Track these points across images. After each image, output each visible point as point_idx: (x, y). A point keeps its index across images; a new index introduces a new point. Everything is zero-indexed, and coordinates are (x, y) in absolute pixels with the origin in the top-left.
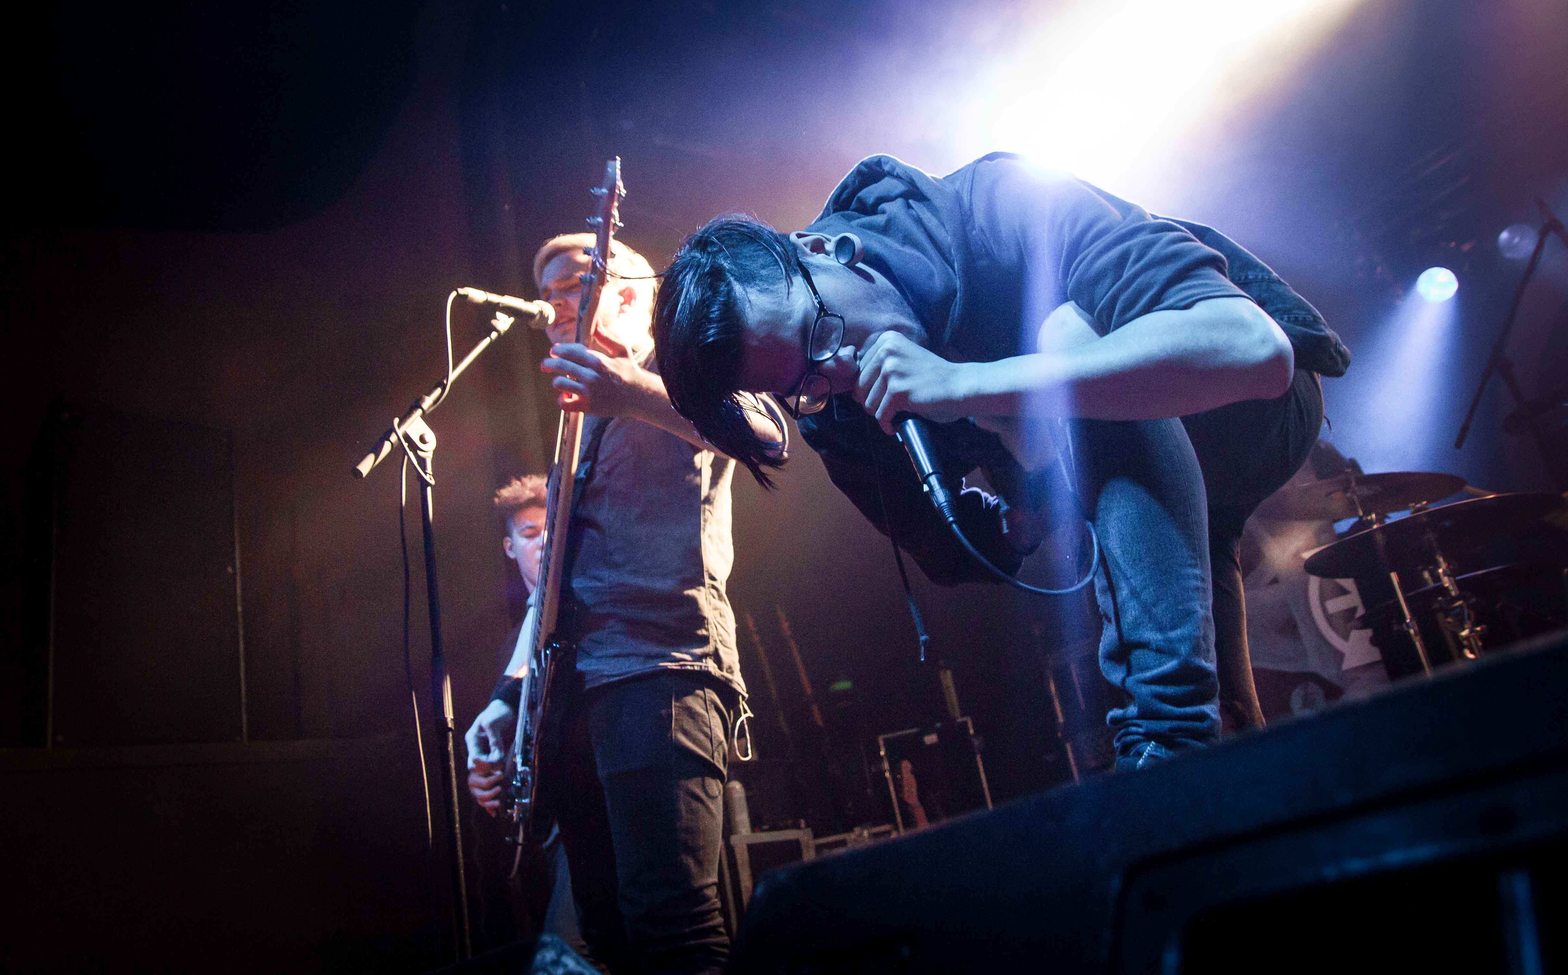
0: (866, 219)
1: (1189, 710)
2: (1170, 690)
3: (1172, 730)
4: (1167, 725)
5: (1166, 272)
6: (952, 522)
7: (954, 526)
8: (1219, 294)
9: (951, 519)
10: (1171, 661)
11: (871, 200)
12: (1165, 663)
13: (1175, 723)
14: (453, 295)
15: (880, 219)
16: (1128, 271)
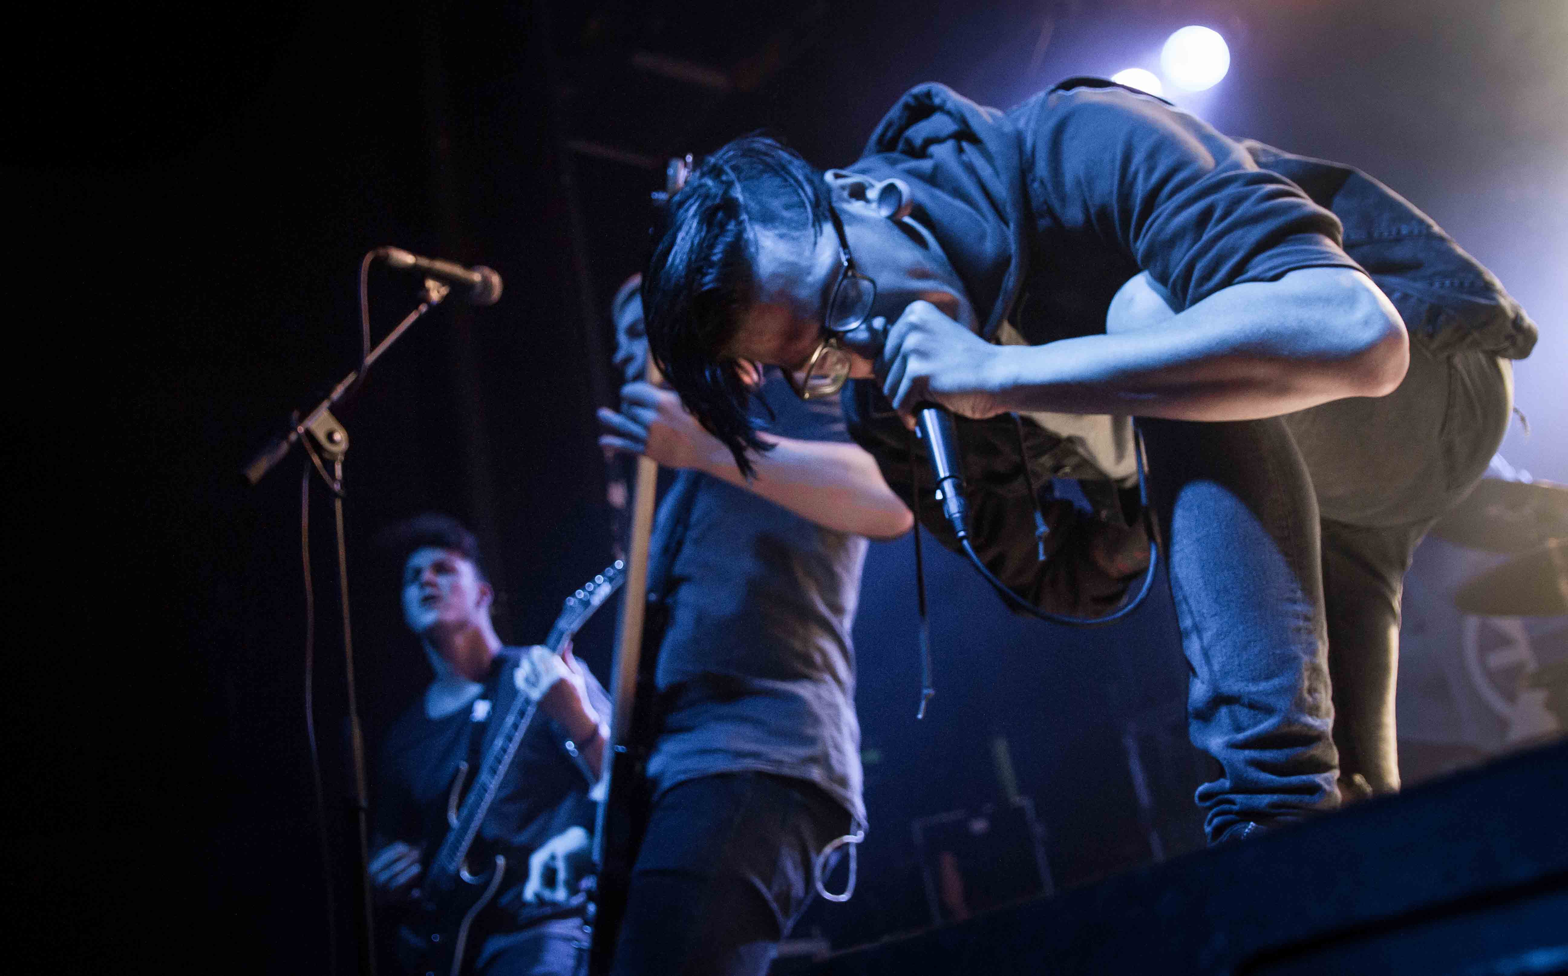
0: (913, 164)
1: (1294, 779)
2: (1268, 755)
3: (1273, 805)
4: (1264, 800)
5: (1256, 233)
6: (963, 538)
7: (965, 542)
8: (1320, 262)
9: (962, 534)
10: (1269, 719)
11: (918, 142)
12: (1261, 722)
13: (1275, 797)
14: (369, 258)
15: (926, 165)
16: (1211, 230)
